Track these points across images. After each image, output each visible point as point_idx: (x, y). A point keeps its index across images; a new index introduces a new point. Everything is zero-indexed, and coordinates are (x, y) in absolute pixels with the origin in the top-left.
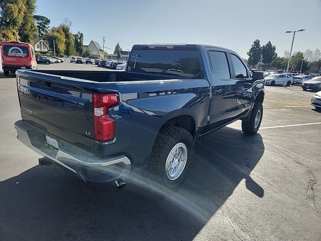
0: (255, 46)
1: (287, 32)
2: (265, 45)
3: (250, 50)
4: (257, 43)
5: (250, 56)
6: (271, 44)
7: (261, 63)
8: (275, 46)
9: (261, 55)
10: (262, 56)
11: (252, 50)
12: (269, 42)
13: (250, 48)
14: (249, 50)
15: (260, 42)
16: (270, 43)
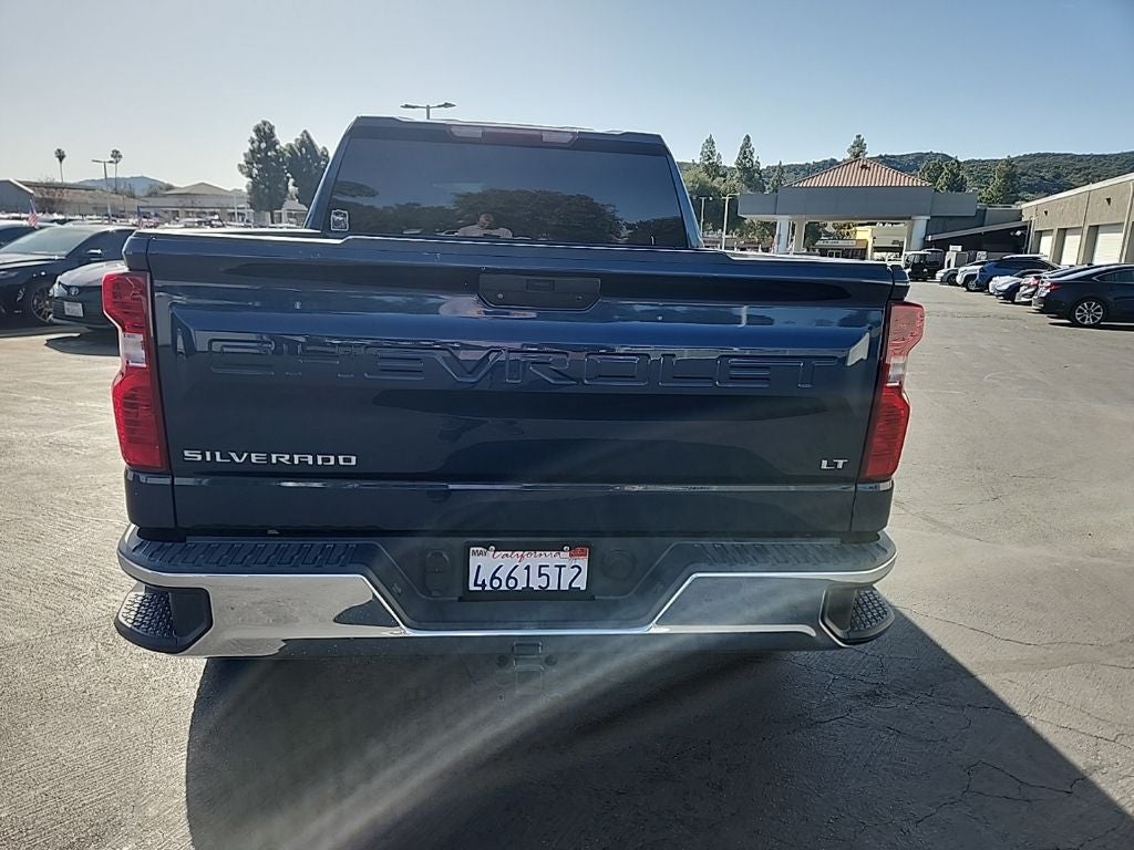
0: (260, 142)
1: (407, 106)
2: (293, 142)
3: (245, 155)
4: (265, 134)
5: (251, 177)
6: (311, 142)
7: (293, 205)
8: (325, 148)
9: (289, 175)
10: (292, 181)
11: (254, 157)
12: (305, 132)
13: (247, 151)
14: (243, 158)
15: (276, 132)
16: (308, 137)
